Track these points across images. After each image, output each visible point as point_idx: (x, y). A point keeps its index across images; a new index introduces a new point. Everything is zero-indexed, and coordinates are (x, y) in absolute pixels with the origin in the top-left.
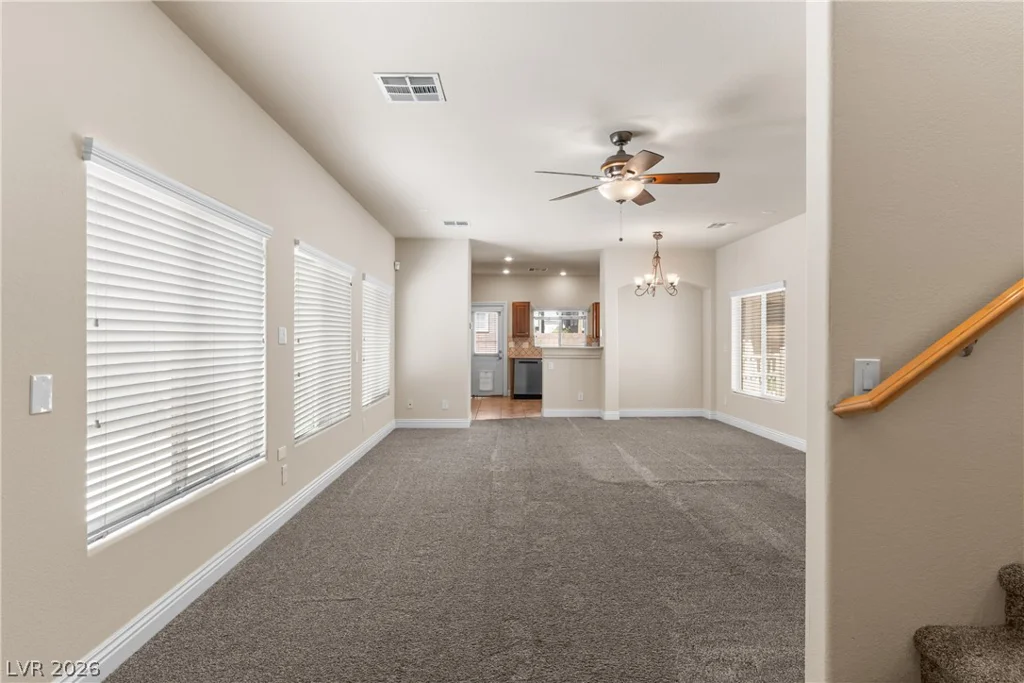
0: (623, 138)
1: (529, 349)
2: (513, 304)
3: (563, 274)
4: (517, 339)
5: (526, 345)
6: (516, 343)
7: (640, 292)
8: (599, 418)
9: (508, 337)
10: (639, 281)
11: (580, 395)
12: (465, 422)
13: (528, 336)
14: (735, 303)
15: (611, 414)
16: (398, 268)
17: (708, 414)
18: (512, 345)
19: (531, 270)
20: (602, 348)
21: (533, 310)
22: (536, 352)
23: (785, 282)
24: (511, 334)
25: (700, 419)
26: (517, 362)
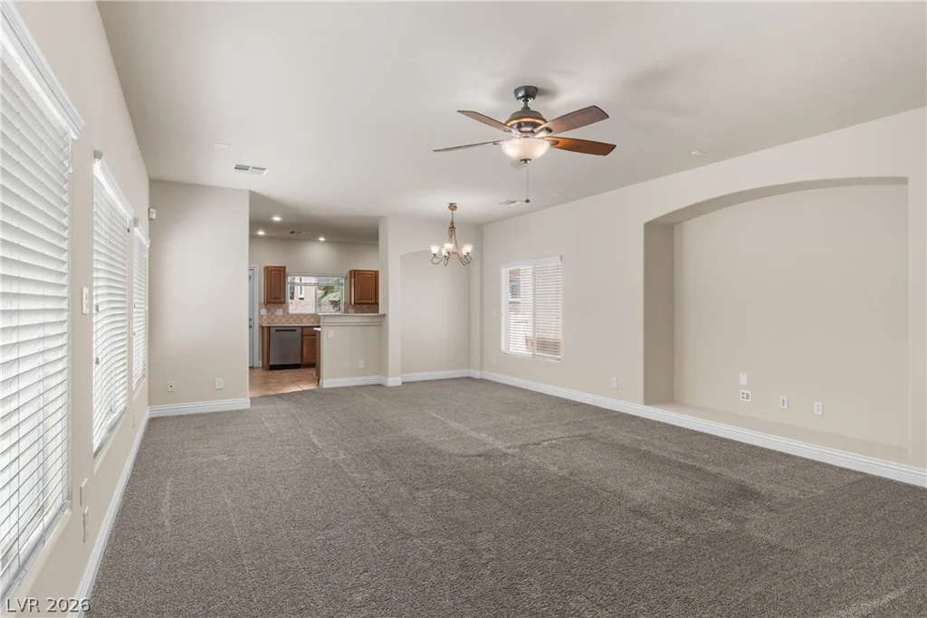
0: (530, 93)
1: (283, 316)
2: (267, 268)
3: (322, 239)
4: (269, 306)
5: (280, 312)
6: (268, 310)
7: (435, 260)
8: (380, 385)
9: (260, 304)
10: (435, 250)
11: (361, 363)
12: (243, 403)
13: (284, 302)
14: (505, 273)
15: (394, 381)
16: (154, 216)
17: (477, 374)
18: (264, 311)
19: (292, 232)
20: (384, 315)
21: (289, 275)
22: (291, 320)
23: (561, 257)
24: (262, 301)
25: (469, 378)
26: (273, 330)
